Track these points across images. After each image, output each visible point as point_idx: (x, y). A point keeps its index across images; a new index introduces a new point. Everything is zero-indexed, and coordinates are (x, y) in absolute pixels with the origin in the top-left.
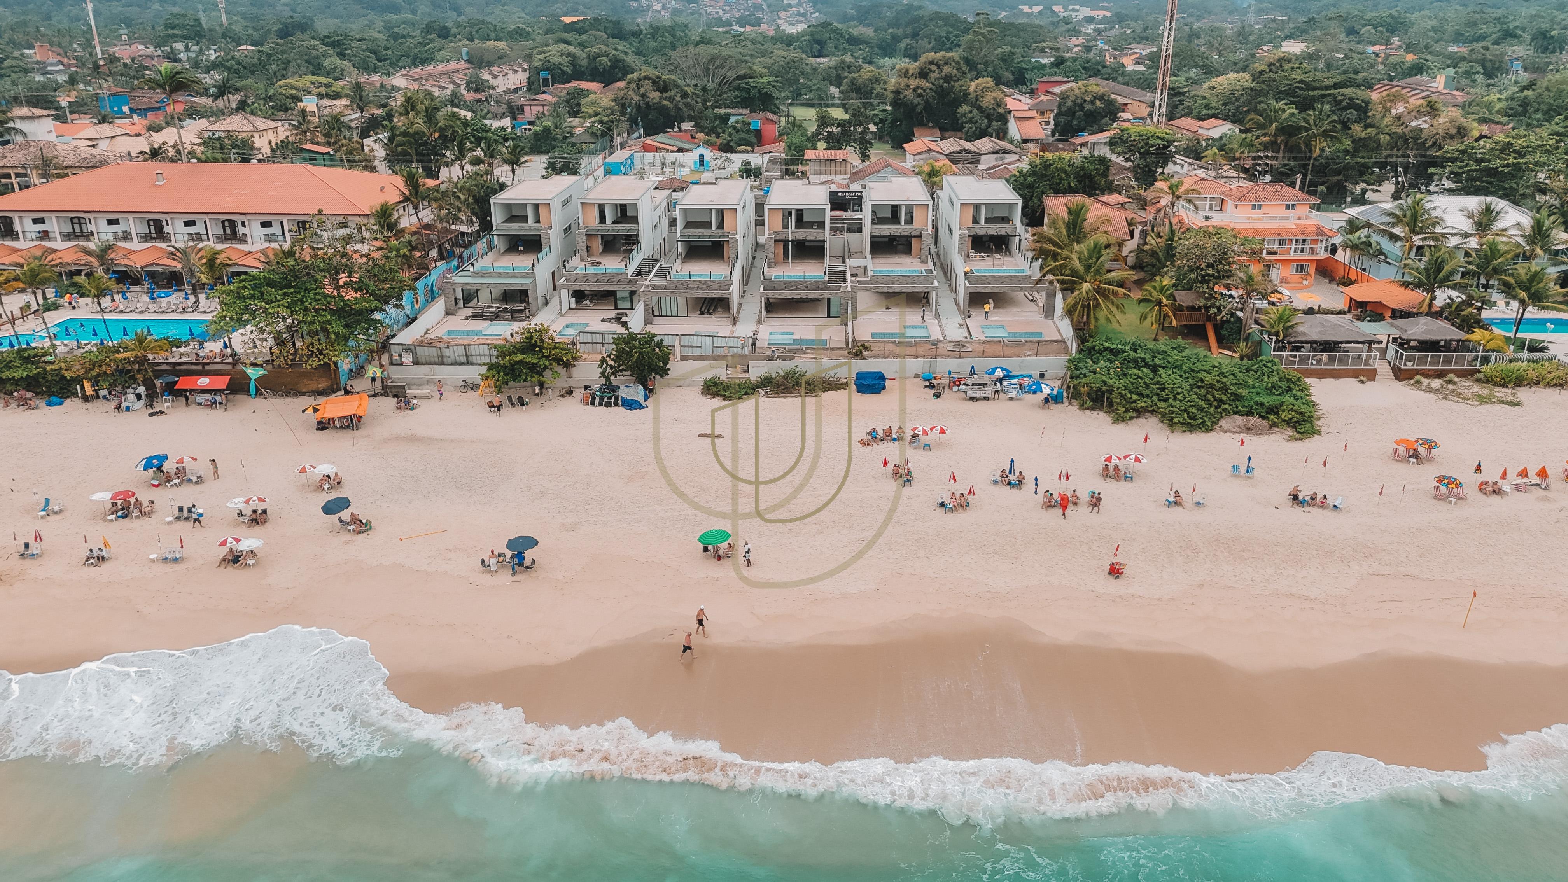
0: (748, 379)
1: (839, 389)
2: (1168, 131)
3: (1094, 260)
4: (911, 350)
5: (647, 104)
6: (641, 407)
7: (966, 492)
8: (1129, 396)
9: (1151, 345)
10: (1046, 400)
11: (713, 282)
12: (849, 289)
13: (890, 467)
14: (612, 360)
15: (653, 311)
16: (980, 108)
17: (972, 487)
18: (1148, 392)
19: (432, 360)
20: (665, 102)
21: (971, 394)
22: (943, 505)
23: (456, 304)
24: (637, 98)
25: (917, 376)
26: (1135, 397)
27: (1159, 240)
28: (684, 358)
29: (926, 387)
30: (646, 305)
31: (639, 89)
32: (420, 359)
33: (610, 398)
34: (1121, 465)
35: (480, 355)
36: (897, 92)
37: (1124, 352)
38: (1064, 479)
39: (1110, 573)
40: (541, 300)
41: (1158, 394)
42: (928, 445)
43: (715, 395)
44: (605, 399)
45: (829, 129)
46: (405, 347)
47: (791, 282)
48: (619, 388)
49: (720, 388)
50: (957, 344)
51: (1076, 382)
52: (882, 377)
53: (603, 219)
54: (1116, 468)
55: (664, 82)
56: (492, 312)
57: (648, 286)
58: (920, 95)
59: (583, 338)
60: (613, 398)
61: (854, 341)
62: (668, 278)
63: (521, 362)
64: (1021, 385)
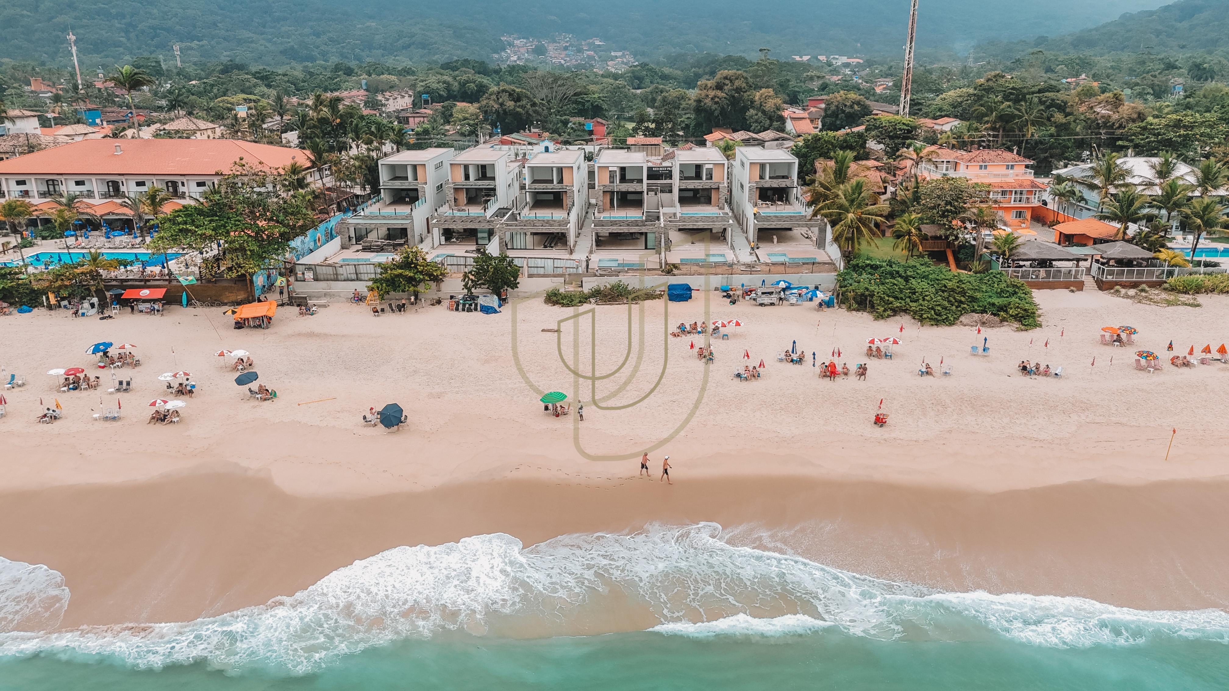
0: (582, 291)
1: (655, 298)
2: (911, 120)
3: (857, 195)
4: (713, 270)
5: (504, 110)
6: (495, 312)
7: (757, 367)
8: (887, 298)
9: (903, 263)
10: (820, 305)
11: (554, 221)
12: (662, 225)
13: (696, 350)
14: (473, 275)
15: (506, 245)
16: (764, 112)
17: (762, 361)
18: (902, 295)
19: (329, 277)
20: (518, 109)
21: (760, 301)
22: (739, 375)
23: (350, 240)
24: (496, 106)
25: (716, 289)
26: (891, 299)
27: (907, 192)
28: (530, 276)
29: (724, 296)
30: (501, 239)
31: (498, 99)
32: (319, 277)
33: (471, 305)
34: (882, 346)
35: (367, 273)
36: (699, 101)
37: (881, 267)
38: (836, 356)
39: (875, 423)
40: (417, 238)
41: (910, 297)
42: (727, 335)
43: (555, 303)
44: (467, 306)
45: (646, 124)
46: (307, 267)
47: (616, 221)
48: (478, 297)
49: (560, 298)
50: (748, 265)
51: (843, 289)
52: (689, 289)
53: (467, 177)
54: (878, 349)
55: (518, 94)
56: (378, 246)
57: (502, 224)
58: (716, 103)
59: (450, 261)
60: (473, 305)
61: (666, 264)
62: (518, 218)
63: (400, 275)
64: (800, 294)
